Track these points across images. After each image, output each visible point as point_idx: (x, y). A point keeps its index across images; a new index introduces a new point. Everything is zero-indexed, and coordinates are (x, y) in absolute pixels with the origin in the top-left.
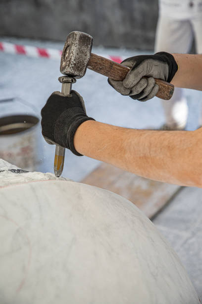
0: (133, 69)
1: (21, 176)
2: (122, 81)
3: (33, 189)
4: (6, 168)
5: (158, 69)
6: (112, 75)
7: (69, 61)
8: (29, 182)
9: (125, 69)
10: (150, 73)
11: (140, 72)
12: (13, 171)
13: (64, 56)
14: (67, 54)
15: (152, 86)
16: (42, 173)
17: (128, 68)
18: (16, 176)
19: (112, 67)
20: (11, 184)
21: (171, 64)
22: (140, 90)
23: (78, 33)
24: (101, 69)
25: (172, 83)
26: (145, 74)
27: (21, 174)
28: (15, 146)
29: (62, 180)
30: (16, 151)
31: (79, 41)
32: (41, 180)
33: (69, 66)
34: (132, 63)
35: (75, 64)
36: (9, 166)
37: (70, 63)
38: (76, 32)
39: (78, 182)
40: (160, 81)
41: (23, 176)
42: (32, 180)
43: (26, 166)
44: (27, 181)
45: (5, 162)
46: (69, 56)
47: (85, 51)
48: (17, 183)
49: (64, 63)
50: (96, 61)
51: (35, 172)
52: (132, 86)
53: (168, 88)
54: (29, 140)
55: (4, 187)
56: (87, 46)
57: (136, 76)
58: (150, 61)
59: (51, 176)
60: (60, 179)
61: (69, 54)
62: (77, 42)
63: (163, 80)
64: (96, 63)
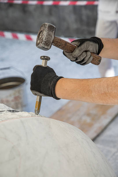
0: (78, 46)
1: (14, 114)
2: (72, 52)
3: (22, 122)
4: (6, 109)
5: (92, 47)
6: (66, 49)
7: (42, 40)
8: (19, 118)
9: (74, 46)
10: (88, 49)
11: (82, 48)
12: (10, 111)
13: (39, 37)
14: (41, 36)
15: (89, 56)
16: (27, 112)
17: (75, 46)
18: (12, 114)
19: (66, 44)
20: (9, 119)
21: (100, 44)
22: (82, 58)
23: (47, 24)
24: (59, 45)
25: (100, 55)
26: (85, 50)
27: (15, 113)
28: (10, 96)
29: (39, 117)
30: (11, 99)
31: (48, 28)
32: (27, 117)
33: (42, 43)
34: (78, 43)
35: (45, 42)
36: (8, 108)
37: (42, 41)
38: (46, 23)
39: (48, 118)
40: (93, 54)
41: (16, 114)
42: (21, 117)
43: (17, 108)
44: (18, 117)
45: (5, 105)
46: (41, 37)
47: (51, 34)
48: (13, 118)
49: (38, 41)
50: (57, 41)
51: (23, 112)
52: (78, 56)
53: (98, 58)
54: (19, 92)
55: (5, 121)
56: (52, 31)
57: (80, 51)
58: (88, 42)
59: (33, 114)
60: (38, 116)
61: (42, 36)
62: (47, 29)
63: (95, 53)
64: (57, 42)
